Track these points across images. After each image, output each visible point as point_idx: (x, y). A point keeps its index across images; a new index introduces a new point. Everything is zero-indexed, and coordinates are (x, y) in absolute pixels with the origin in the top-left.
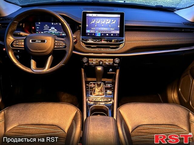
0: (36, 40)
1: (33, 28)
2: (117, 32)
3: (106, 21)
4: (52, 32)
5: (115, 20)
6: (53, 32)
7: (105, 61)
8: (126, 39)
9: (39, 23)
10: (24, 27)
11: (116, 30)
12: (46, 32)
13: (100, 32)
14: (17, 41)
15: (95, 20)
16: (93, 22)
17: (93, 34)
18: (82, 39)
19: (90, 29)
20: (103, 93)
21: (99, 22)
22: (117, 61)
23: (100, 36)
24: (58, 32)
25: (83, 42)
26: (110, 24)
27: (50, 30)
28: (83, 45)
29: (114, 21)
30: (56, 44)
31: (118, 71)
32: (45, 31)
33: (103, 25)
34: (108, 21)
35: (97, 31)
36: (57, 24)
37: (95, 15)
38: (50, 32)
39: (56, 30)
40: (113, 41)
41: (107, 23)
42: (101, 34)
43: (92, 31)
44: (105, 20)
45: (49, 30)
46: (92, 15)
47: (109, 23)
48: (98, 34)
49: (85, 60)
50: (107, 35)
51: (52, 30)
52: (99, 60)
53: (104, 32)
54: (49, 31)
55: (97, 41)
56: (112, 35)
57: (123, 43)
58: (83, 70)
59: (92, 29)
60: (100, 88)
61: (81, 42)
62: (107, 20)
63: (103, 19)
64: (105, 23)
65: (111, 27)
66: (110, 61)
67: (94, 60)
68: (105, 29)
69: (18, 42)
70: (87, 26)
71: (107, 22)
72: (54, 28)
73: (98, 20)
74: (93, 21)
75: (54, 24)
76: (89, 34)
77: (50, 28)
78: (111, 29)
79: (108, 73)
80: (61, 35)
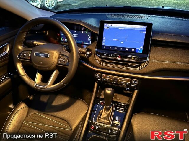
0: (39, 54)
1: (58, 35)
7: (121, 79)
8: (151, 57)
10: (47, 34)
14: (25, 52)
17: (110, 48)
18: (97, 52)
20: (109, 121)
22: (135, 82)
25: (97, 56)
28: (98, 59)
30: (60, 59)
31: (136, 92)
36: (79, 32)
40: (133, 58)
46: (111, 25)
49: (98, 75)
50: (127, 49)
52: (114, 77)
55: (113, 55)
56: (133, 50)
57: (146, 62)
58: (96, 84)
60: (109, 112)
61: (96, 56)
66: (126, 80)
67: (108, 76)
69: (25, 54)
76: (105, 47)
79: (124, 91)
80: (83, 43)
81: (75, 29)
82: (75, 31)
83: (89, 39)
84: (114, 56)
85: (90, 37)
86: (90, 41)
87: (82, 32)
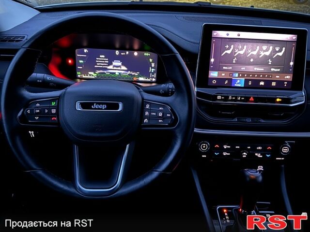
0: (93, 104)
1: (70, 61)
2: (288, 77)
3: (261, 49)
4: (115, 73)
5: (284, 49)
6: (117, 72)
9: (86, 51)
11: (284, 72)
12: (101, 71)
13: (243, 76)
15: (232, 46)
16: (229, 52)
17: (226, 82)
19: (218, 69)
21: (242, 52)
22: (285, 150)
23: (243, 86)
24: (129, 72)
26: (270, 57)
27: (111, 67)
29: (280, 51)
30: (146, 113)
32: (99, 69)
33: (252, 60)
34: (267, 50)
35: (237, 75)
36: (127, 53)
37: (233, 34)
38: (111, 73)
39: (124, 68)
40: (278, 100)
41: (262, 54)
42: (246, 81)
43: (223, 75)
44: (258, 47)
45: (109, 67)
46: (228, 35)
47: (268, 53)
48: (238, 81)
49: (204, 147)
50: (262, 83)
51: (115, 68)
53: (254, 76)
54: (106, 69)
55: (236, 98)
56: (274, 84)
59: (224, 68)
62: (265, 48)
63: (255, 44)
64: (259, 54)
65: (274, 65)
68: (257, 69)
70: (212, 60)
71: (264, 51)
72: (120, 64)
73: (240, 47)
74: (229, 49)
75: (120, 53)
76: (214, 82)
77: (110, 64)
78: (272, 69)
80: (135, 79)
81: (117, 46)
82: (117, 53)
83: (152, 68)
84: (239, 99)
85: (153, 65)
86: (153, 73)
87: (136, 54)
